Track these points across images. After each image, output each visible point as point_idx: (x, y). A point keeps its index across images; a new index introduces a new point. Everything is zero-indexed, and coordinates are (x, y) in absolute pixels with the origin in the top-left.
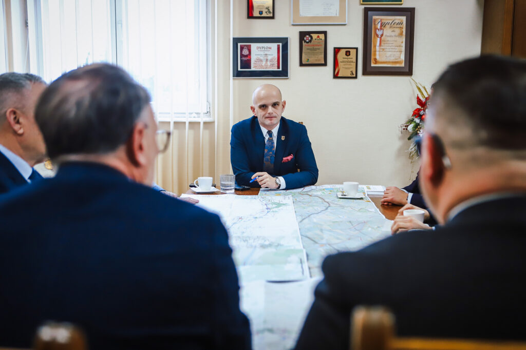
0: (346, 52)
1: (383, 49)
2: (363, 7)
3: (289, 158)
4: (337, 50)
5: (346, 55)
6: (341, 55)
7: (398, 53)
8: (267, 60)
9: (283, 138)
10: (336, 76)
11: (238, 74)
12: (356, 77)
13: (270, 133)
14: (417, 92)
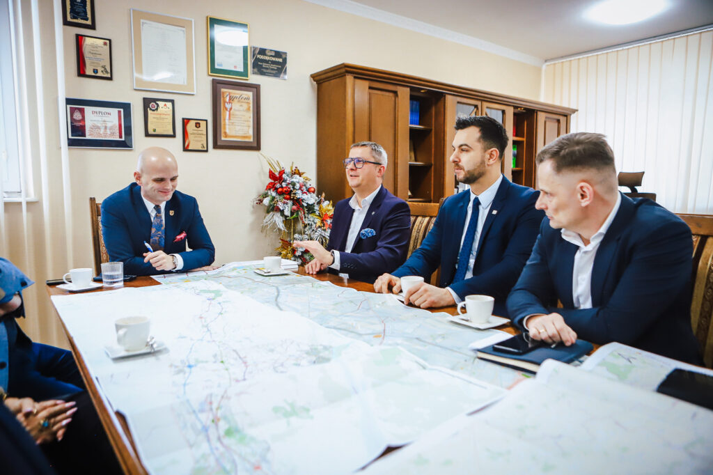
0: (196, 123)
1: (233, 123)
2: (211, 78)
3: (183, 236)
4: (186, 122)
5: (196, 126)
6: (191, 127)
7: (247, 128)
8: (106, 128)
9: (172, 213)
10: (186, 149)
11: (72, 143)
12: (207, 151)
13: (157, 208)
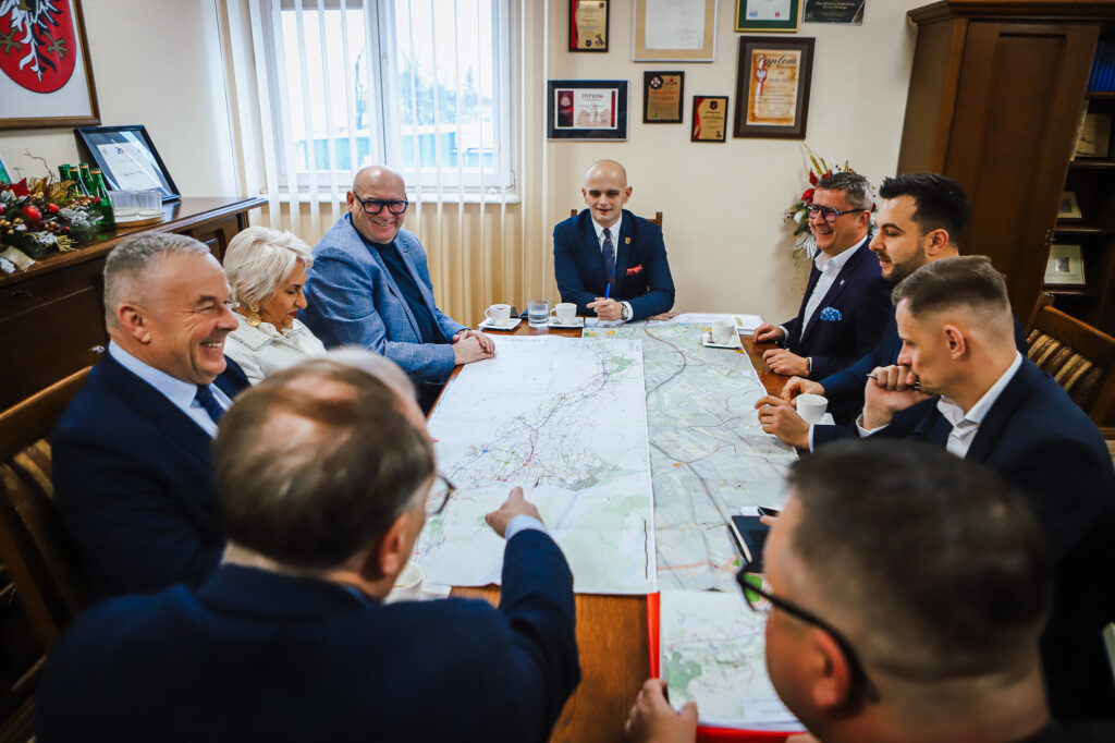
0: (712, 103)
1: (766, 100)
2: (740, 35)
3: (636, 269)
4: (698, 100)
5: (711, 107)
6: (704, 107)
7: (787, 106)
8: (596, 114)
9: (628, 241)
10: (695, 139)
11: (554, 134)
12: (724, 141)
13: (607, 232)
14: (811, 166)
